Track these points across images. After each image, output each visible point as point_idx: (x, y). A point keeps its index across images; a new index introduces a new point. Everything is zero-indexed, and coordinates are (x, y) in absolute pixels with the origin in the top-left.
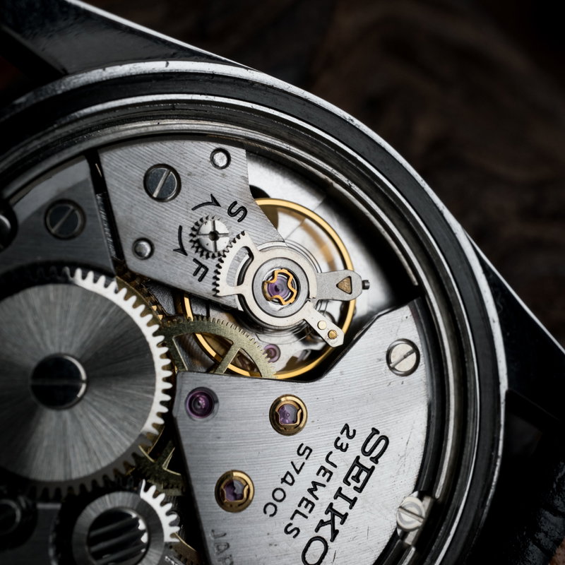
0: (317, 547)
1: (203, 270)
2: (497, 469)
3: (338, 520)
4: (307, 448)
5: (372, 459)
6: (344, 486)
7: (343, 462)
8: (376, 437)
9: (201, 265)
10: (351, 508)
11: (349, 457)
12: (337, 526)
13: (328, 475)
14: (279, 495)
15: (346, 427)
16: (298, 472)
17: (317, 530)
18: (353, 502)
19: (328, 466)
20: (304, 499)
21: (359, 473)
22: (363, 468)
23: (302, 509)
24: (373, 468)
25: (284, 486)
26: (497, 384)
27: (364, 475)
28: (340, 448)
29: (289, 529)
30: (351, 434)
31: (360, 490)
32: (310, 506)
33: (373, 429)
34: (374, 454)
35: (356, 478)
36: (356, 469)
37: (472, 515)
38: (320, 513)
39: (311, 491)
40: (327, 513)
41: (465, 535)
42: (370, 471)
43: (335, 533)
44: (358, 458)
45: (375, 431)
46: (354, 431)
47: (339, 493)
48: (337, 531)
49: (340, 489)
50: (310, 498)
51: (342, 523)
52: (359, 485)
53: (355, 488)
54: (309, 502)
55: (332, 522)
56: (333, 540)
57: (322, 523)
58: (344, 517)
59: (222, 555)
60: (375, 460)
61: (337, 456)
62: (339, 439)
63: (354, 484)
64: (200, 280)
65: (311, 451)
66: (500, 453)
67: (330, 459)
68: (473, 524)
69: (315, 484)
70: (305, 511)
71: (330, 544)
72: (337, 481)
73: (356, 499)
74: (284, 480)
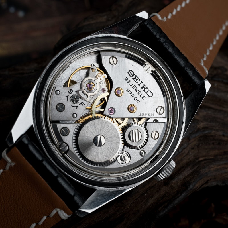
0: (149, 93)
1: (82, 103)
2: (144, 45)
3: (144, 87)
4: (127, 90)
5: (134, 75)
6: (138, 83)
7: (133, 82)
8: (129, 73)
9: (81, 103)
10: (143, 83)
11: (132, 80)
12: (146, 87)
13: (134, 86)
14: (135, 99)
15: (125, 79)
16: (132, 93)
17: (145, 92)
18: (142, 82)
19: (133, 86)
20: (138, 93)
21: (136, 79)
22: (135, 78)
23: (140, 94)
24: (136, 75)
25: (134, 97)
26: (125, 39)
27: (137, 78)
28: (129, 82)
29: (143, 98)
30: (127, 78)
31: (140, 80)
32: (140, 92)
33: (127, 73)
34: (133, 74)
35: (137, 80)
36: (135, 79)
37: (152, 54)
38: (142, 90)
39: (137, 91)
40: (142, 89)
41: (156, 58)
42: (136, 76)
43: (147, 88)
44: (132, 78)
45: (128, 73)
46: (127, 77)
47: (139, 85)
48: (147, 87)
49: (138, 84)
50: (138, 92)
51: (145, 86)
52: (138, 80)
53: (139, 81)
54: (139, 92)
55: (145, 88)
56: (148, 89)
57: (144, 91)
58: (144, 85)
59: (144, 115)
60: (134, 74)
61: (131, 83)
62: (127, 82)
63: (138, 81)
64: (84, 104)
65: (128, 89)
66: (141, 43)
67: (131, 85)
68: (154, 55)
69: (135, 90)
70: (141, 94)
71: (149, 90)
72: (136, 85)
73: (141, 81)
74: (133, 97)
